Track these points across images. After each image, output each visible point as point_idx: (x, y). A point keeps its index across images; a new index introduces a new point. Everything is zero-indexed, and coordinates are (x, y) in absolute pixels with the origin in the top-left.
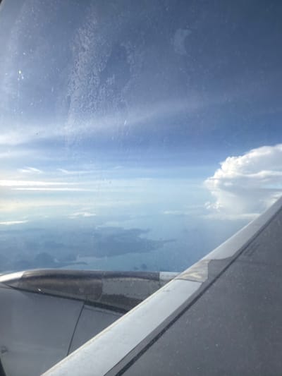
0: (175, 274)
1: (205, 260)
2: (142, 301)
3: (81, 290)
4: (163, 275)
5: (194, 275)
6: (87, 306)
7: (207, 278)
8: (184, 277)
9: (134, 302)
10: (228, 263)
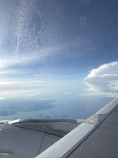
0: (83, 120)
1: (96, 115)
2: (69, 132)
3: (44, 127)
4: (78, 121)
5: (91, 121)
6: (46, 134)
7: (97, 122)
8: (87, 122)
9: (66, 133)
10: (107, 116)
